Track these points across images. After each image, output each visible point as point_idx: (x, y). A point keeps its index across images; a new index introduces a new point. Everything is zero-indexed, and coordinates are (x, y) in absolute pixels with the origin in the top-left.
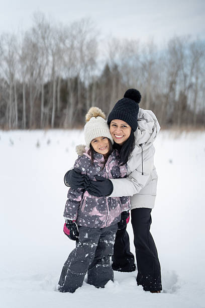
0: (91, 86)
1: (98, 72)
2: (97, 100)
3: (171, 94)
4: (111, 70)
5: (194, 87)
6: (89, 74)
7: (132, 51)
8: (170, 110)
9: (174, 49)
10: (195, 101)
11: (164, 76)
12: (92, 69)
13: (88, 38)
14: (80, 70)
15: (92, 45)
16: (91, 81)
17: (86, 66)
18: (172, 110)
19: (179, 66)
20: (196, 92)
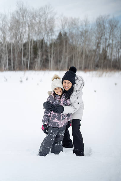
0: (51, 45)
1: (55, 37)
2: (55, 53)
3: (98, 50)
4: (63, 35)
5: (111, 46)
6: (50, 38)
7: (75, 24)
8: (97, 59)
9: (100, 24)
10: (111, 54)
11: (94, 40)
12: (51, 35)
13: (49, 16)
14: (45, 35)
15: (52, 21)
16: (51, 42)
17: (48, 33)
19: (103, 34)
20: (112, 48)
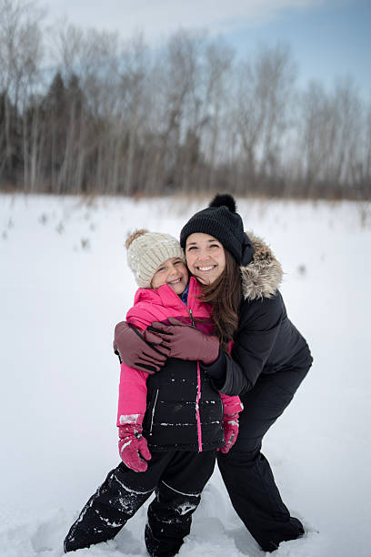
0: (30, 113)
2: (43, 139)
3: (172, 134)
4: (66, 85)
5: (212, 123)
6: (25, 91)
7: (105, 53)
8: (170, 163)
9: (179, 54)
10: (213, 148)
11: (161, 103)
12: (31, 81)
13: (23, 20)
14: (9, 83)
15: (31, 36)
16: (28, 103)
17: (20, 75)
18: (173, 161)
19: (188, 87)
20: (215, 132)
